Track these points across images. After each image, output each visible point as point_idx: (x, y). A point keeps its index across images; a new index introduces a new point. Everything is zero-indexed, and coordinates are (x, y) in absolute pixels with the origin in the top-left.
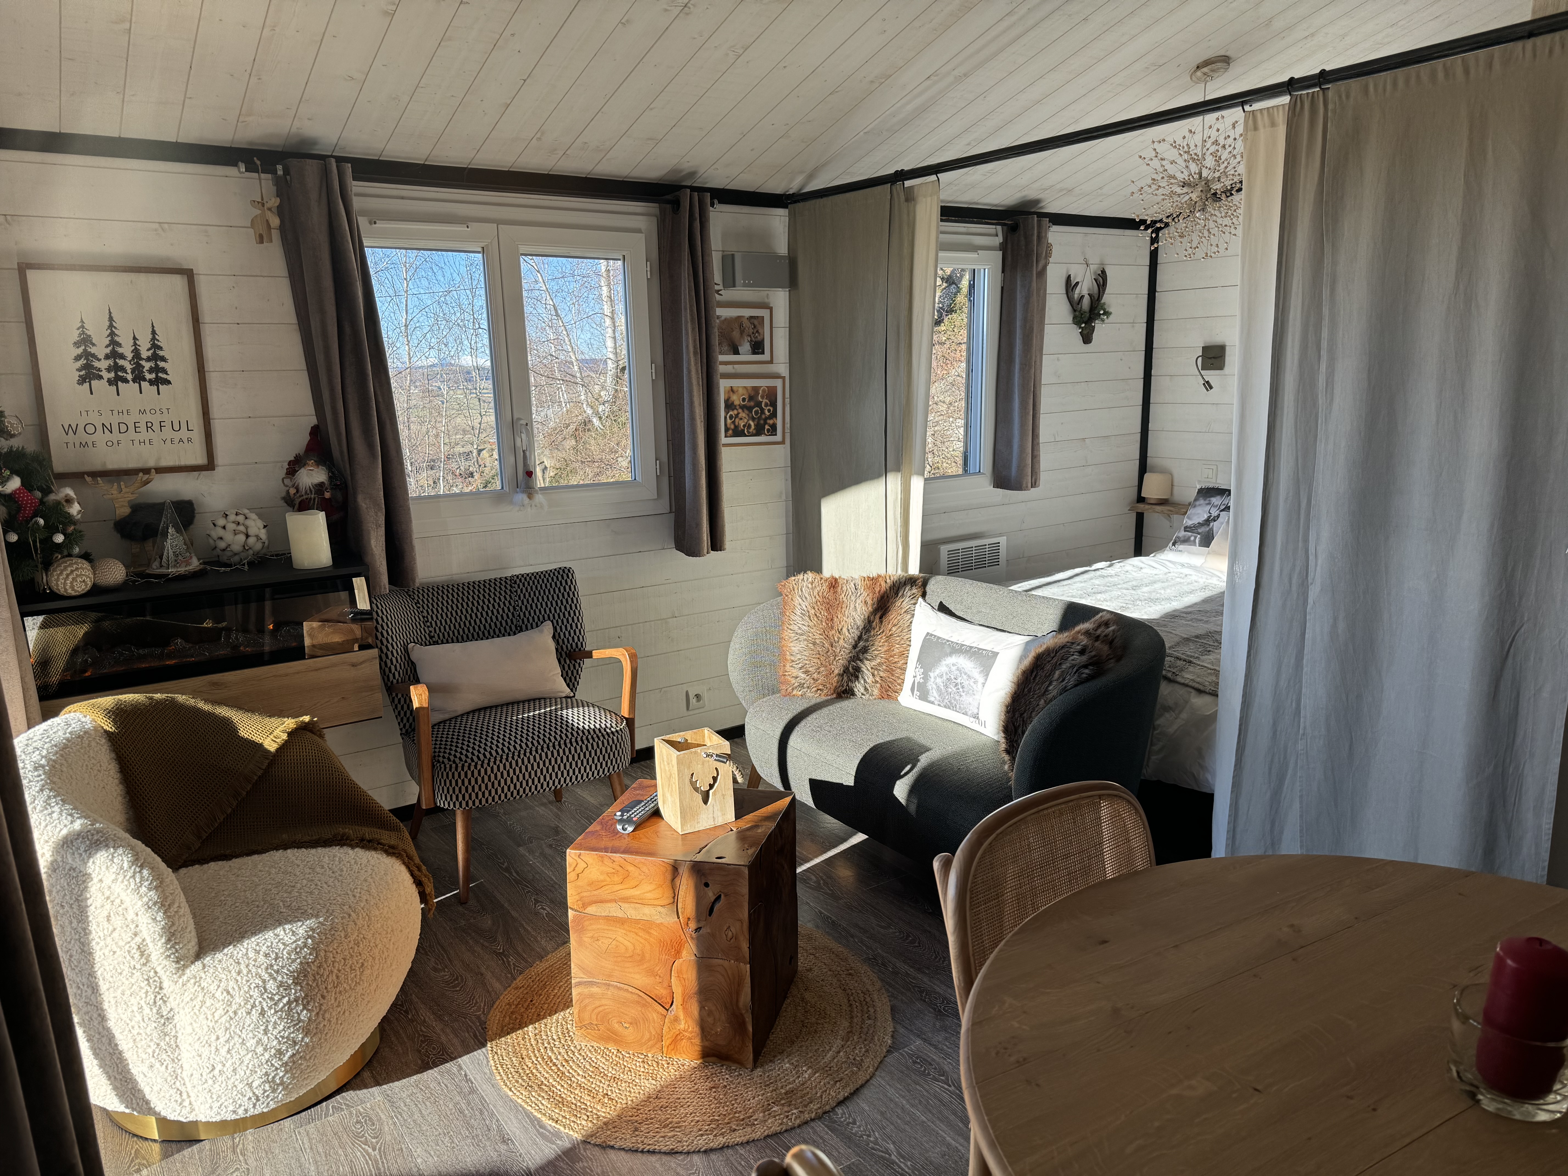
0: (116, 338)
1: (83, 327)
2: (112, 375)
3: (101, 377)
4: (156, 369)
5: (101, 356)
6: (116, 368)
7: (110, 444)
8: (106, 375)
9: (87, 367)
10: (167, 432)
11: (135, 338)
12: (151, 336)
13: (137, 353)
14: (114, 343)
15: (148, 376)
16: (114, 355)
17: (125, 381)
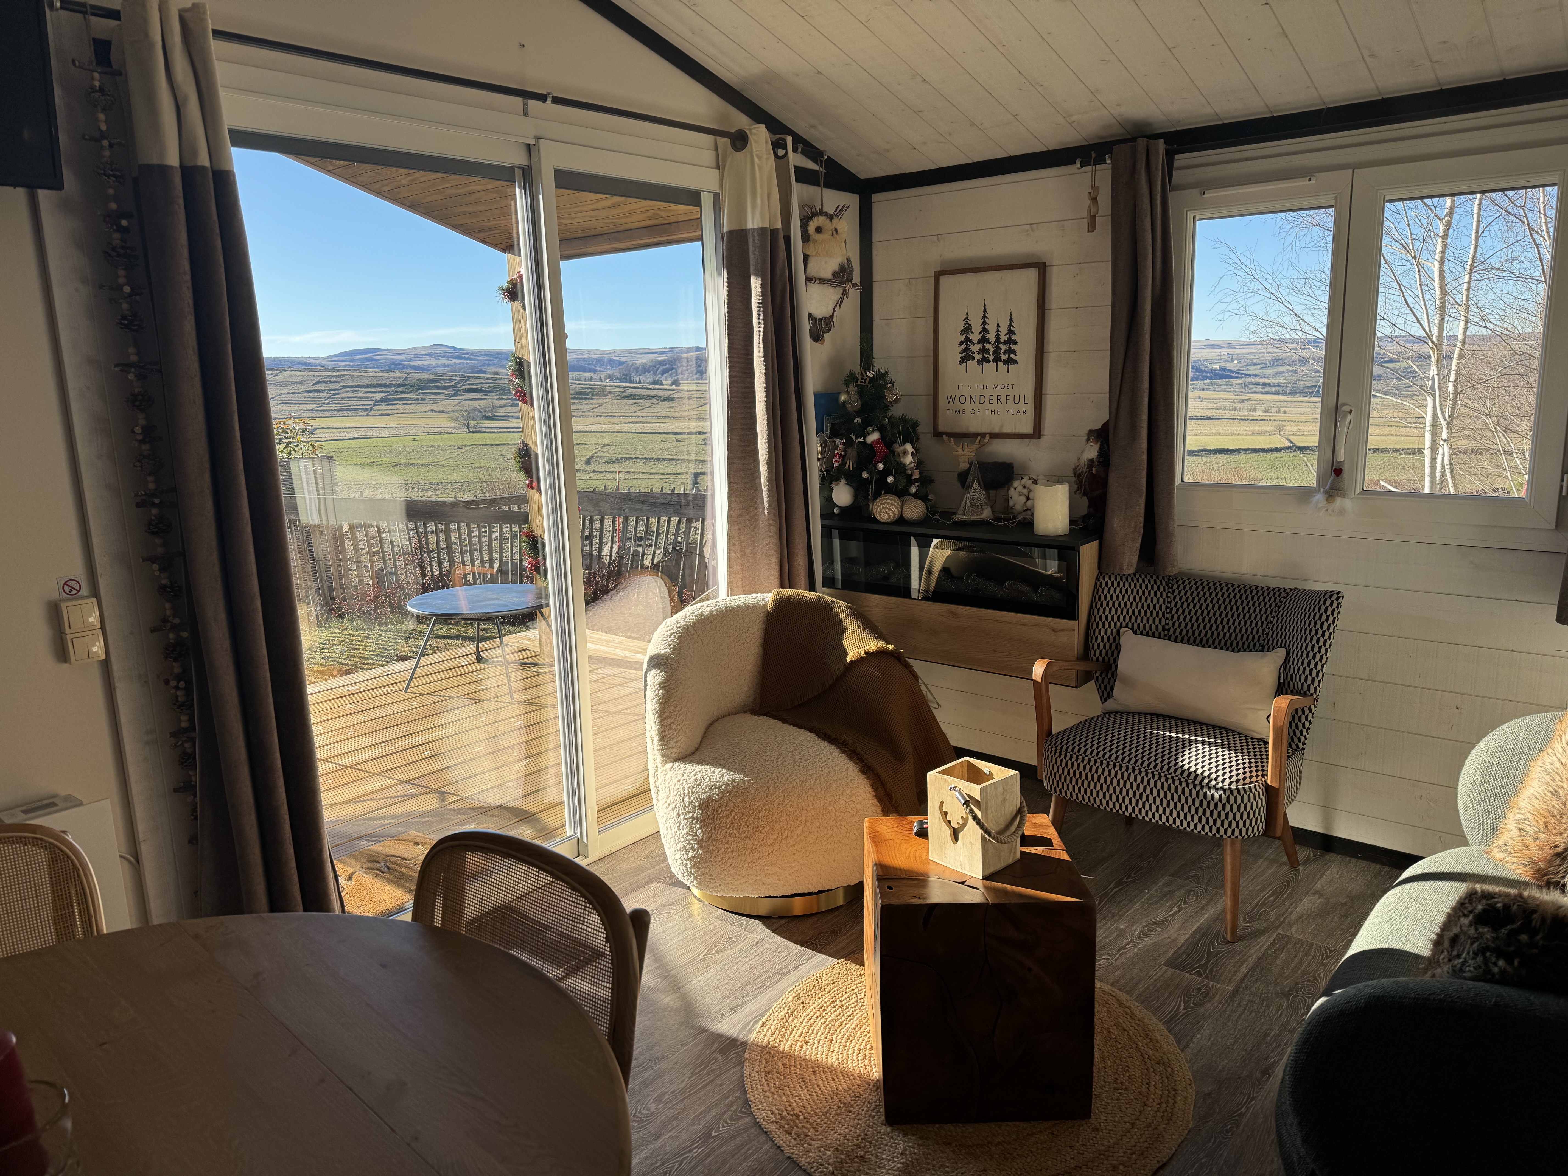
0: (987, 326)
1: (967, 318)
2: (981, 356)
3: (973, 358)
4: (1010, 351)
5: (975, 341)
6: (984, 351)
7: (975, 412)
8: (978, 357)
9: (966, 350)
10: (1010, 405)
11: (998, 326)
12: (1008, 323)
13: (998, 337)
14: (985, 330)
15: (1004, 357)
16: (984, 340)
17: (988, 361)
